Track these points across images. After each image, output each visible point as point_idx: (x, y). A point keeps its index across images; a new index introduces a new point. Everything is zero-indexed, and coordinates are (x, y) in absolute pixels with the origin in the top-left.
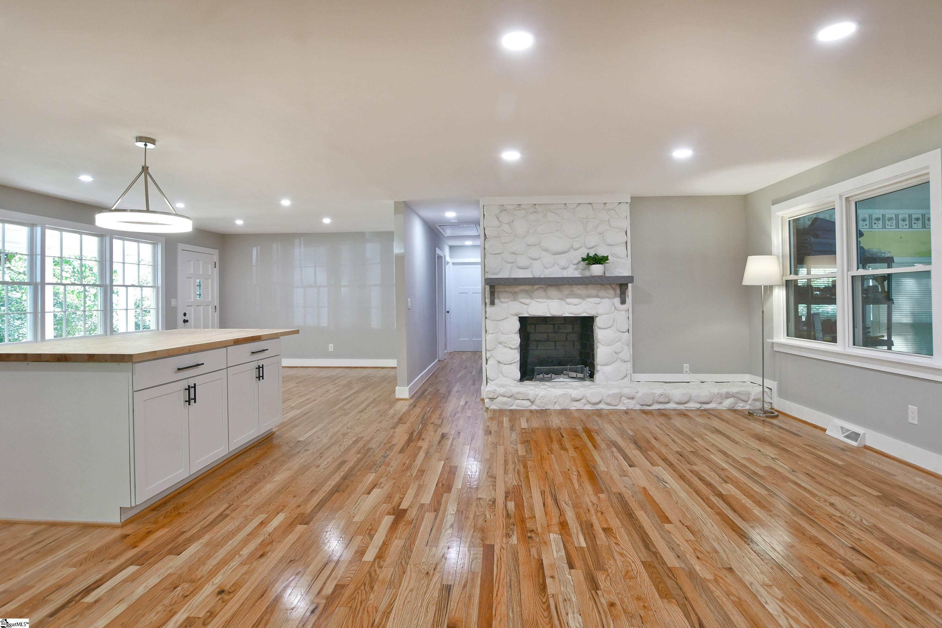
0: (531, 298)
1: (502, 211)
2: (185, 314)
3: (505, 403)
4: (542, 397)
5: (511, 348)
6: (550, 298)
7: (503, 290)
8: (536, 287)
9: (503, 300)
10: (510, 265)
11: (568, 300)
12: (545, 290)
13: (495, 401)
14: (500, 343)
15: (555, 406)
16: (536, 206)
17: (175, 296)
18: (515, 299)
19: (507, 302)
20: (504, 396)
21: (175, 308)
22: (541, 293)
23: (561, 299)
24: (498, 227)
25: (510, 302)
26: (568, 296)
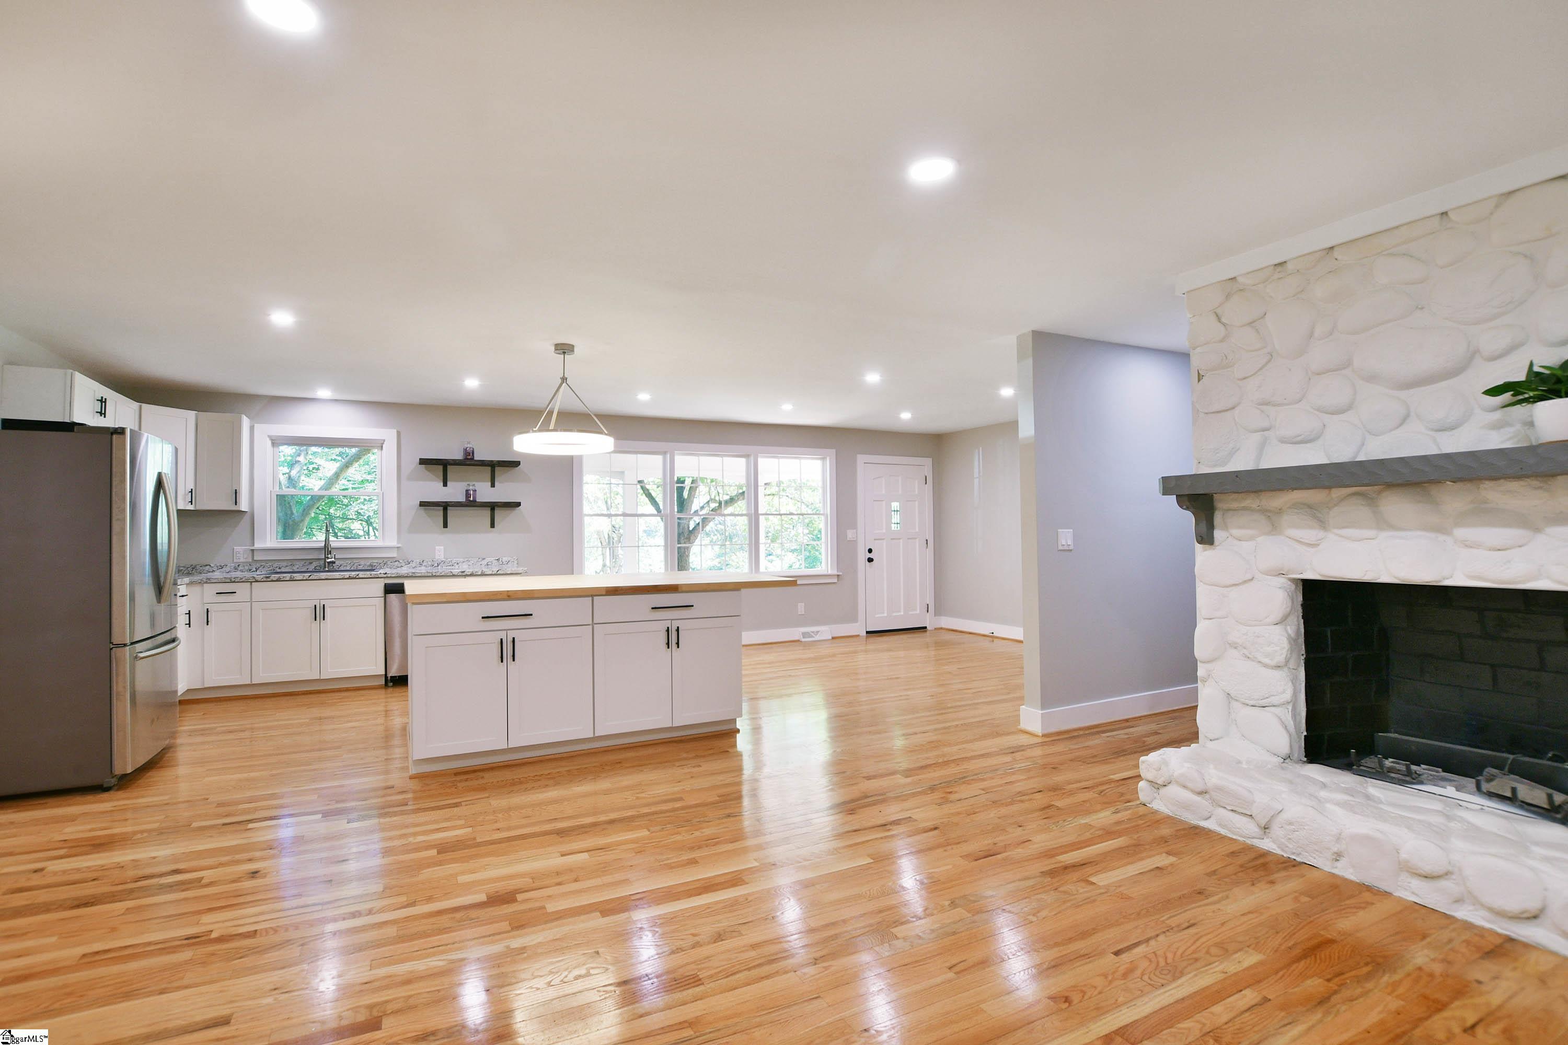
0: (1323, 525)
1: (1228, 296)
2: (870, 551)
3: (1186, 806)
4: (1291, 824)
5: (1266, 666)
6: (1392, 527)
7: (1235, 505)
8: (1337, 493)
9: (1236, 532)
10: (1257, 437)
11: (1461, 533)
12: (1371, 501)
13: (1163, 791)
14: (1235, 646)
15: (1338, 864)
16: (1336, 254)
17: (854, 526)
18: (1274, 529)
19: (1251, 538)
20: (1185, 787)
21: (854, 543)
22: (1359, 510)
23: (1439, 529)
24: (1221, 341)
25: (1260, 539)
26: (1462, 519)
